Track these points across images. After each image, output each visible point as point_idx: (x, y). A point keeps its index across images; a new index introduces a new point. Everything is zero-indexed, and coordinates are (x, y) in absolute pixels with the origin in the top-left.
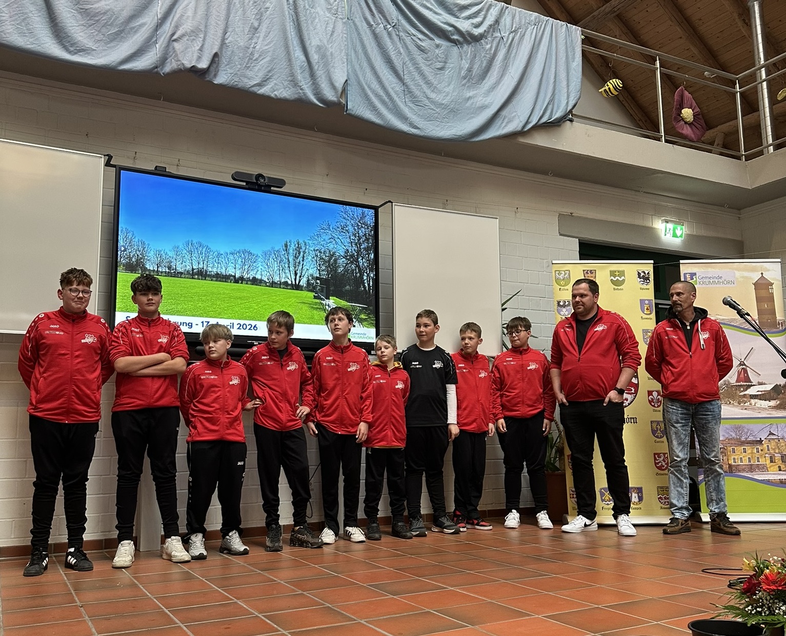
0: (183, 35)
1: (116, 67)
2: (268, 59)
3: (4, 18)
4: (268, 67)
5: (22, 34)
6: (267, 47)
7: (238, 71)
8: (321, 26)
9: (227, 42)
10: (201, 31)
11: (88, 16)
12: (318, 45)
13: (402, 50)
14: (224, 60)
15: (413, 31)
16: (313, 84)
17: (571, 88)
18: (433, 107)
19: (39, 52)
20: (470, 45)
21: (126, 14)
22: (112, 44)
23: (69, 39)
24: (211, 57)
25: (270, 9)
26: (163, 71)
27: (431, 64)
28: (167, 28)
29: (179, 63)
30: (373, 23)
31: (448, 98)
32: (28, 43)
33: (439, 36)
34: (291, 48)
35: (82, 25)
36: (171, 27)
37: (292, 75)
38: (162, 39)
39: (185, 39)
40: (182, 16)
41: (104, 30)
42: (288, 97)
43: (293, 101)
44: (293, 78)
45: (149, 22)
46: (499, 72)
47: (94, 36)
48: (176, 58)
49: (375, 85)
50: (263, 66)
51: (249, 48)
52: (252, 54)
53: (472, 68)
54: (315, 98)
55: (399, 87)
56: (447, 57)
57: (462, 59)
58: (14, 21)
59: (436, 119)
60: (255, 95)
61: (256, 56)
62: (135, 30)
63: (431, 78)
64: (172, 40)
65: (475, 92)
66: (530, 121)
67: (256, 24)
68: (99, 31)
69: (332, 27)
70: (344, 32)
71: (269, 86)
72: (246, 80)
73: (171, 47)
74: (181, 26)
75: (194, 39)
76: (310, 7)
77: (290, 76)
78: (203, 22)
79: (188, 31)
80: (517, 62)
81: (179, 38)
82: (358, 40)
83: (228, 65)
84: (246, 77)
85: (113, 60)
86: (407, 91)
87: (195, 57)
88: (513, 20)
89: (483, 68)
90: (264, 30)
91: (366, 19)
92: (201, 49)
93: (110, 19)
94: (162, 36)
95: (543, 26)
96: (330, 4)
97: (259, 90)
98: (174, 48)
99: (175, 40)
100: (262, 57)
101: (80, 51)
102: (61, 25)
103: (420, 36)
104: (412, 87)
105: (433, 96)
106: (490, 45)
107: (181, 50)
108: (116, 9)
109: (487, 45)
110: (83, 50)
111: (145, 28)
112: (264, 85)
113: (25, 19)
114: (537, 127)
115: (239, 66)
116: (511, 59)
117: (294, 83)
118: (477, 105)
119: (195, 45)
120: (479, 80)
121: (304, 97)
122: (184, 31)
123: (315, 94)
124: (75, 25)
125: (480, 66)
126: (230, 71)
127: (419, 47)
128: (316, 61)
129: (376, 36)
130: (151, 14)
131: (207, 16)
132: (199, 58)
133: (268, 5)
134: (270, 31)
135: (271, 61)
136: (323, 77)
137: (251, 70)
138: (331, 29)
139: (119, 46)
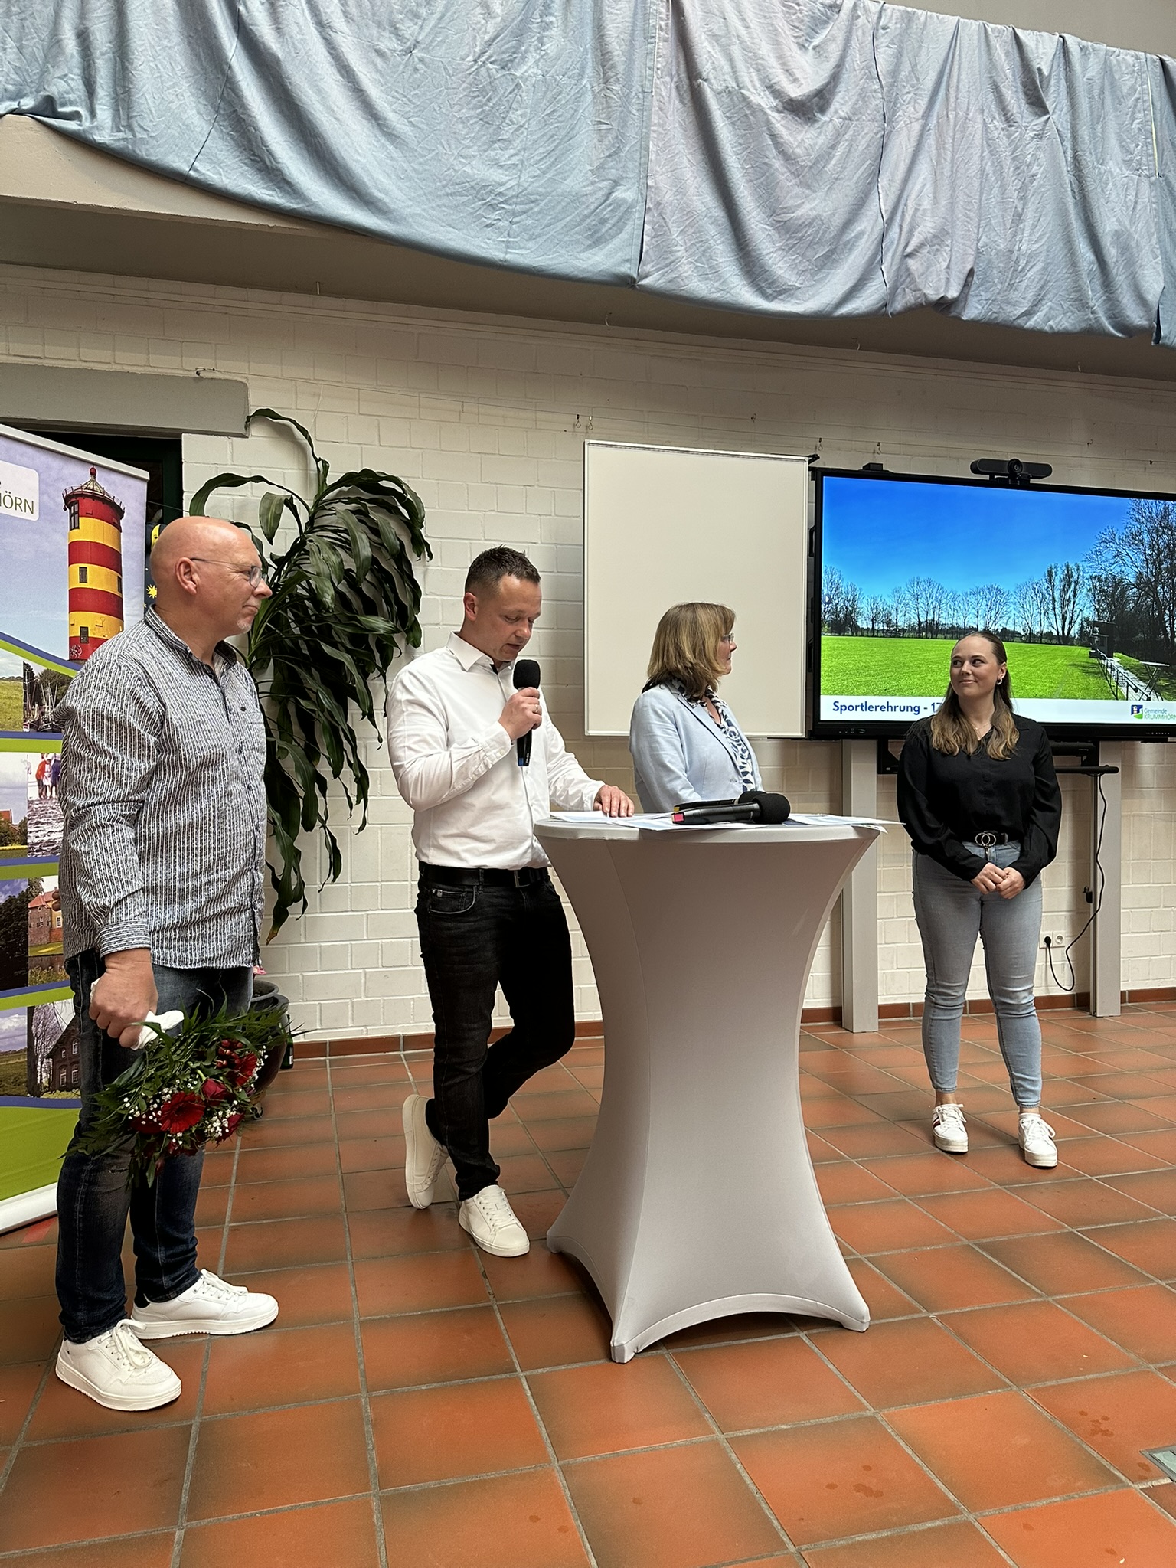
0: (921, 245)
1: (831, 312)
2: (1040, 266)
3: (679, 254)
4: (1040, 279)
5: (704, 277)
6: (1037, 246)
7: (999, 294)
8: (1118, 195)
9: (981, 245)
10: (948, 233)
11: (787, 232)
12: (1116, 231)
14: (978, 278)
16: (1109, 299)
19: (728, 303)
21: (838, 221)
22: (821, 275)
23: (765, 276)
24: (963, 277)
25: (1039, 176)
26: (892, 310)
28: (894, 235)
29: (918, 294)
32: (713, 290)
34: (1077, 242)
35: (782, 248)
36: (903, 234)
37: (1079, 289)
38: (890, 255)
39: (925, 251)
40: (916, 210)
41: (810, 253)
42: (1070, 328)
43: (1076, 333)
44: (1078, 294)
45: (869, 228)
47: (796, 264)
48: (912, 286)
50: (1034, 280)
51: (1012, 252)
52: (1017, 262)
54: (1110, 323)
58: (691, 256)
60: (1021, 330)
61: (1022, 263)
62: (850, 246)
64: (905, 255)
67: (1020, 208)
68: (803, 256)
69: (1134, 194)
70: (1154, 200)
71: (1042, 314)
72: (1008, 308)
73: (906, 265)
74: (915, 229)
75: (938, 250)
76: (1098, 163)
77: (1074, 292)
78: (948, 218)
79: (930, 235)
81: (915, 250)
82: (1173, 212)
83: (982, 285)
84: (1009, 303)
85: (826, 301)
87: (942, 281)
90: (1031, 215)
92: (948, 267)
93: (817, 232)
94: (888, 250)
96: (1128, 152)
97: (1027, 322)
98: (908, 269)
99: (909, 255)
100: (1031, 264)
101: (780, 293)
102: (754, 254)
107: (921, 271)
108: (824, 214)
110: (785, 291)
111: (863, 240)
112: (1035, 313)
113: (705, 251)
115: (999, 286)
117: (1081, 303)
119: (941, 260)
121: (1096, 325)
122: (922, 238)
123: (1109, 318)
124: (772, 250)
126: (988, 296)
128: (1114, 260)
130: (869, 213)
131: (952, 206)
132: (948, 281)
134: (1040, 216)
135: (1044, 268)
136: (1125, 286)
137: (1016, 290)
138: (1133, 199)
139: (830, 276)
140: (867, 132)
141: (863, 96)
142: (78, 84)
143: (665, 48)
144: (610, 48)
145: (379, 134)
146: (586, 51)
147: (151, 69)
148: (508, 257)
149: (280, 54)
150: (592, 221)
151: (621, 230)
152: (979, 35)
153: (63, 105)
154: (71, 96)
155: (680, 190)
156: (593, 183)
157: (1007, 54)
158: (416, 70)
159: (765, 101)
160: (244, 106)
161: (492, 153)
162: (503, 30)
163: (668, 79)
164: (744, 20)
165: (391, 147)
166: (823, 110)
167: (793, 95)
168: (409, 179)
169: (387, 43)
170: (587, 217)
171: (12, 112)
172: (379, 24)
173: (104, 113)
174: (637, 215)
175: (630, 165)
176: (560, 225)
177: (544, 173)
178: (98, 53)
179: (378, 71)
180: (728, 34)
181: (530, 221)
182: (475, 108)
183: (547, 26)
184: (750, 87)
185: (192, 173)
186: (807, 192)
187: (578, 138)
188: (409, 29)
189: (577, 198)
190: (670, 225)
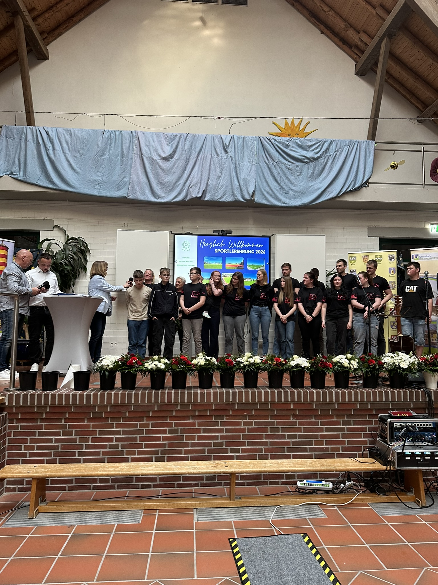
0: (193, 185)
1: (171, 201)
3: (137, 191)
4: (224, 190)
5: (142, 195)
6: (224, 183)
7: (213, 194)
8: (246, 169)
9: (209, 184)
10: (199, 183)
11: (162, 185)
12: (244, 178)
13: (280, 172)
14: (208, 191)
15: (286, 162)
16: (241, 194)
17: (366, 171)
18: (293, 193)
19: (148, 201)
20: (313, 163)
21: (174, 181)
22: (170, 193)
23: (156, 194)
24: (202, 192)
26: (186, 200)
27: (294, 174)
28: (188, 183)
29: (191, 196)
30: (268, 163)
31: (301, 188)
32: (145, 198)
33: (298, 162)
34: (233, 181)
35: (160, 188)
37: (233, 192)
38: (186, 188)
39: (194, 187)
40: (193, 178)
41: (167, 189)
42: (231, 201)
43: (233, 202)
45: (182, 183)
46: (328, 171)
47: (164, 191)
48: (191, 194)
49: (267, 189)
50: (222, 190)
51: (217, 184)
52: (218, 187)
53: (313, 172)
54: (242, 199)
55: (278, 187)
56: (302, 170)
57: (309, 169)
58: (140, 191)
59: (294, 198)
60: (219, 202)
61: (220, 187)
62: (177, 186)
63: (293, 181)
64: (189, 188)
65: (314, 183)
66: (342, 191)
67: (220, 175)
68: (166, 189)
70: (255, 170)
71: (225, 198)
72: (215, 197)
73: (189, 190)
74: (192, 182)
75: (196, 186)
78: (200, 179)
79: (195, 184)
80: (337, 165)
81: (191, 187)
82: (261, 172)
83: (209, 193)
85: (170, 199)
86: (282, 188)
87: (196, 193)
88: (336, 146)
89: (319, 171)
90: (223, 176)
91: (265, 162)
92: (199, 190)
93: (169, 184)
95: (353, 145)
96: (249, 159)
97: (220, 200)
100: (222, 187)
101: (160, 198)
102: (154, 190)
103: (289, 164)
104: (284, 187)
105: (293, 188)
106: (323, 160)
107: (192, 191)
108: (171, 180)
109: (321, 161)
110: (161, 197)
111: (180, 185)
112: (223, 198)
113: (143, 190)
114: (345, 193)
116: (335, 164)
117: (234, 195)
118: (315, 188)
119: (197, 188)
120: (317, 177)
121: (238, 200)
123: (242, 197)
124: (158, 189)
125: (318, 171)
126: (210, 195)
127: (289, 169)
128: (243, 184)
129: (269, 168)
131: (201, 176)
132: (198, 193)
133: (225, 166)
134: (225, 176)
135: (225, 188)
136: (245, 190)
137: (217, 193)
138: (249, 170)
139: (172, 193)
140: (182, 162)
141: (181, 154)
142: (18, 169)
143: (136, 149)
144: (124, 151)
145: (74, 172)
146: (119, 151)
147: (31, 165)
148: (99, 194)
149: (54, 160)
150: (118, 185)
151: (124, 187)
152: (212, 138)
153: (15, 173)
154: (16, 171)
155: (138, 177)
156: (119, 178)
157: (219, 141)
158: (83, 159)
159: (157, 158)
160: (47, 170)
161: (97, 174)
162: (100, 150)
163: (137, 155)
164: (154, 142)
165: (76, 175)
166: (172, 158)
167: (163, 156)
168: (79, 180)
169: (77, 155)
170: (117, 185)
171: (5, 175)
172: (76, 151)
173: (22, 174)
174: (128, 183)
175: (127, 173)
176: (111, 187)
177: (108, 177)
178: (21, 163)
179: (75, 160)
180: (150, 145)
181: (104, 187)
182: (95, 165)
183: (110, 148)
184: (154, 155)
185: (37, 183)
186: (167, 176)
187: (116, 169)
188: (81, 152)
189: (115, 181)
190: (135, 185)
